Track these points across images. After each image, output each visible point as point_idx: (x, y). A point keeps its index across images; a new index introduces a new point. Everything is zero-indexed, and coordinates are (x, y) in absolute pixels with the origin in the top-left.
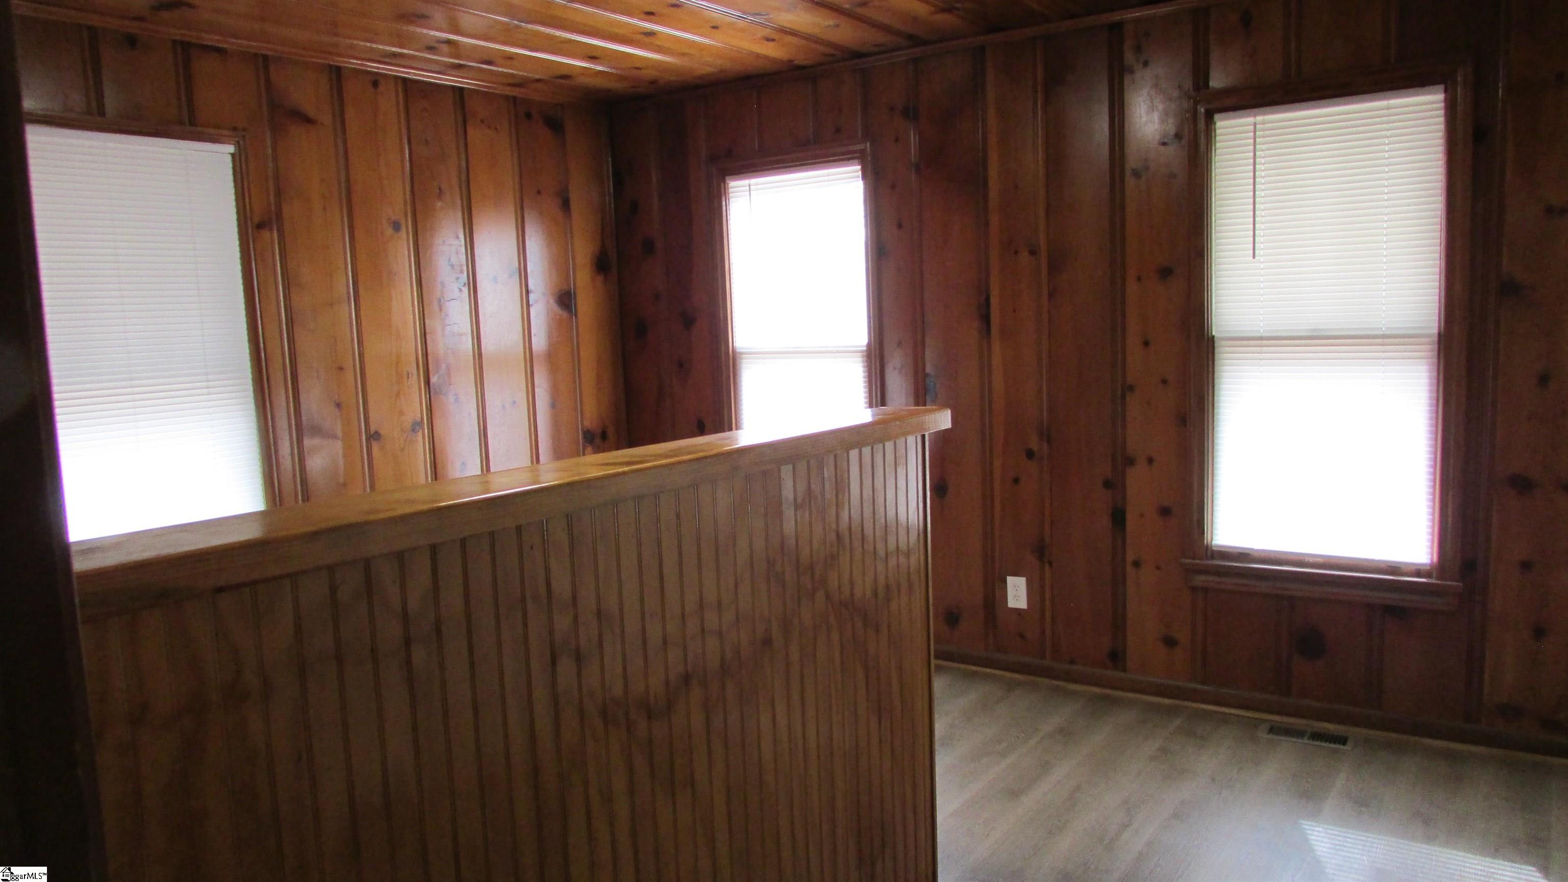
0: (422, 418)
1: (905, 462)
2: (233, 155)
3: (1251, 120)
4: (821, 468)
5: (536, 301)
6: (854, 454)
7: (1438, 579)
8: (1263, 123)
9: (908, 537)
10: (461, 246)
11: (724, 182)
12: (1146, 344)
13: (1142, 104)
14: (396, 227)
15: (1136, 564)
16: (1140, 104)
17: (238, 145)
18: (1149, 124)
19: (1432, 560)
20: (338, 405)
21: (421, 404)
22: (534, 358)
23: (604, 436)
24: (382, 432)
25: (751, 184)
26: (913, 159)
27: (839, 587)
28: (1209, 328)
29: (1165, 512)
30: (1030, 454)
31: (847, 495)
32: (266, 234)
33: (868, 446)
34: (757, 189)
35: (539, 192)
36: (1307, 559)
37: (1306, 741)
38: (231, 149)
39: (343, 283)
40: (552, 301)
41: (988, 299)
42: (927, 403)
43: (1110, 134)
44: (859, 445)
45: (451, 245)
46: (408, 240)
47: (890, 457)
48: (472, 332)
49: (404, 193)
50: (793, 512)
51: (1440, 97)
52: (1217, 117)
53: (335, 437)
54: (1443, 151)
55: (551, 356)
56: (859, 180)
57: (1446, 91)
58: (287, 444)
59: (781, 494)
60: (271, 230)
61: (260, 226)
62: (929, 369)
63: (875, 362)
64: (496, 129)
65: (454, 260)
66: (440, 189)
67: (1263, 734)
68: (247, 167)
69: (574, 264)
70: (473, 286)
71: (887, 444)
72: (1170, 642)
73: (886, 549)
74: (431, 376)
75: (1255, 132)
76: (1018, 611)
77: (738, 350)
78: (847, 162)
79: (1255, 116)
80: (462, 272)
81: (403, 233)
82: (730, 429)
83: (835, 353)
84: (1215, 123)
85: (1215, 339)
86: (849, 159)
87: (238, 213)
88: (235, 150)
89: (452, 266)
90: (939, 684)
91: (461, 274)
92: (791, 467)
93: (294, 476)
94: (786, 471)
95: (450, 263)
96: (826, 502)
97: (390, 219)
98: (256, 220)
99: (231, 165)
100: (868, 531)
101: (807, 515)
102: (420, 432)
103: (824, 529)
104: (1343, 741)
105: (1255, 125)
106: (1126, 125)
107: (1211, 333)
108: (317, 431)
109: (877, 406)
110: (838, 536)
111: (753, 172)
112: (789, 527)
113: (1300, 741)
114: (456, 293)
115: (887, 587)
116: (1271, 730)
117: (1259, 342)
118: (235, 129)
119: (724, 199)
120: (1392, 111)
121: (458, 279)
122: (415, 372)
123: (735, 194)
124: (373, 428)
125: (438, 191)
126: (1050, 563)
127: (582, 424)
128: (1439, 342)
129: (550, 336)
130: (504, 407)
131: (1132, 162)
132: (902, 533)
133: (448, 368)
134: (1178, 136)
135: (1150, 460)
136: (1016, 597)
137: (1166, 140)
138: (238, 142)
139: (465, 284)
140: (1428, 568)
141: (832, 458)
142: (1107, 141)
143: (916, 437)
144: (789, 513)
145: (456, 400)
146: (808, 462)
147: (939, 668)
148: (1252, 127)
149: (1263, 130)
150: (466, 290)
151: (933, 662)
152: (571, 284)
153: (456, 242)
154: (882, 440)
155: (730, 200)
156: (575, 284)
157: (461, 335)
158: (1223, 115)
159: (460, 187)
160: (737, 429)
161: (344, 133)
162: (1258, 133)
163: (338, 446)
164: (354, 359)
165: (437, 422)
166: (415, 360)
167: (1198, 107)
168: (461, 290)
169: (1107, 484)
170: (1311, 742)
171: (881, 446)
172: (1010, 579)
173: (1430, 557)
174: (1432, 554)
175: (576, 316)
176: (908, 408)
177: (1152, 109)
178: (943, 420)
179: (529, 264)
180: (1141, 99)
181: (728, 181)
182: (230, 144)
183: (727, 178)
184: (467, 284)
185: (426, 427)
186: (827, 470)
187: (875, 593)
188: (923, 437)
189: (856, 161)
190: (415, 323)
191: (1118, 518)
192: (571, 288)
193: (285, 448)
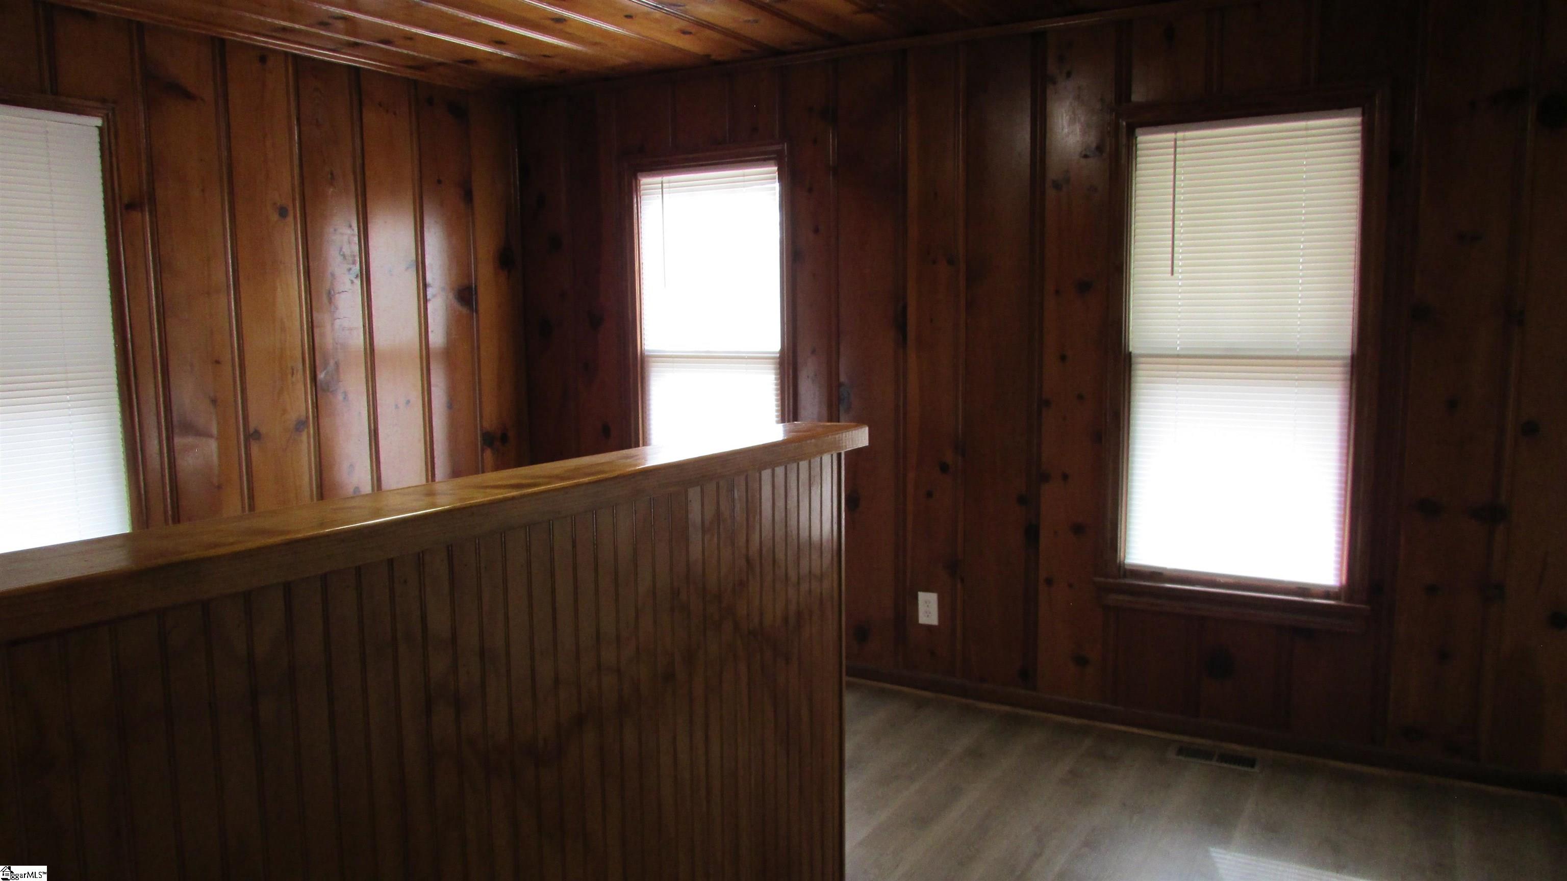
0: (307, 417)
1: (819, 481)
2: (101, 129)
3: (1171, 136)
4: (731, 490)
5: (434, 296)
6: (766, 474)
7: (1347, 601)
8: (1184, 139)
9: (821, 561)
10: (353, 235)
11: (636, 179)
12: (1063, 358)
13: (1065, 115)
14: (283, 212)
15: (1049, 582)
16: (1062, 116)
17: (106, 119)
18: (1070, 136)
19: (1341, 583)
20: (214, 401)
21: (306, 401)
22: (431, 356)
23: (504, 438)
24: (263, 430)
25: (664, 181)
26: (831, 162)
27: (748, 615)
28: (1127, 345)
29: (1078, 529)
30: (944, 468)
31: (758, 517)
32: (136, 215)
33: (781, 465)
34: (670, 187)
35: (439, 182)
36: (1218, 579)
37: (1214, 763)
38: (98, 122)
39: (221, 273)
40: (451, 296)
41: (905, 308)
42: (842, 418)
43: (1031, 146)
44: (772, 465)
45: (342, 234)
46: (296, 224)
47: (804, 476)
48: (364, 326)
49: (293, 177)
50: (700, 536)
51: (1358, 120)
52: (1138, 131)
53: (210, 436)
54: (1359, 174)
55: (449, 353)
56: (775, 182)
57: (1363, 114)
58: (156, 442)
59: (687, 517)
60: (142, 211)
61: (130, 207)
62: (843, 378)
63: (788, 369)
64: (395, 114)
65: (346, 250)
66: (332, 174)
67: (1171, 755)
68: (117, 144)
69: (476, 258)
70: (366, 277)
71: (801, 463)
72: (1081, 661)
73: (799, 573)
74: (318, 372)
75: (1175, 147)
76: (929, 628)
77: (646, 353)
78: (762, 162)
79: (1176, 132)
80: (354, 263)
81: (290, 219)
82: (637, 445)
83: (746, 359)
84: (1136, 138)
85: (1132, 354)
86: (765, 160)
87: (105, 192)
88: (103, 121)
89: (344, 256)
90: (849, 700)
91: (354, 266)
92: (698, 489)
93: (163, 476)
94: (694, 494)
95: (341, 253)
96: (736, 524)
97: (275, 204)
98: (126, 200)
99: (97, 139)
100: (780, 556)
101: (715, 539)
102: (306, 430)
103: (733, 553)
104: (1251, 763)
105: (1175, 140)
106: (1048, 135)
107: (1128, 349)
108: (190, 428)
109: (789, 421)
110: (748, 561)
111: (667, 169)
112: (696, 551)
113: (1208, 762)
114: (348, 285)
115: (799, 614)
116: (1181, 751)
117: (1176, 360)
118: (104, 101)
119: (635, 197)
120: (1310, 132)
121: (350, 270)
122: (300, 366)
123: (645, 191)
124: (252, 426)
125: (329, 176)
126: (962, 580)
127: (481, 426)
128: (1352, 366)
129: (448, 334)
130: (397, 407)
131: (1053, 173)
132: (815, 556)
133: (337, 364)
134: (1099, 149)
135: (1065, 477)
136: (928, 614)
137: (1088, 154)
138: (107, 115)
139: (357, 276)
140: (1337, 590)
141: (743, 478)
142: (1029, 150)
143: (832, 455)
144: (696, 537)
145: (345, 398)
146: (718, 484)
147: (850, 685)
148: (1173, 143)
149: (1184, 147)
150: (358, 282)
151: (845, 679)
152: (472, 280)
153: (349, 232)
154: (797, 460)
155: (642, 197)
156: (476, 279)
157: (351, 329)
158: (1145, 129)
159: (354, 173)
160: (644, 445)
161: (227, 110)
162: (1178, 150)
163: (212, 446)
164: (233, 352)
165: (324, 421)
166: (300, 355)
167: (1120, 121)
168: (352, 282)
169: (1022, 500)
170: (1217, 764)
171: (795, 465)
172: (922, 596)
173: (1338, 579)
174: (1341, 575)
175: (477, 312)
176: (822, 424)
177: (1072, 121)
178: (860, 438)
179: (427, 256)
180: (1063, 110)
181: (639, 178)
182: (98, 116)
183: (639, 174)
184: (359, 275)
185: (311, 425)
186: (738, 490)
187: (786, 620)
188: (839, 455)
189: (772, 162)
190: (301, 316)
191: (1032, 533)
192: (472, 283)
193: (153, 446)
